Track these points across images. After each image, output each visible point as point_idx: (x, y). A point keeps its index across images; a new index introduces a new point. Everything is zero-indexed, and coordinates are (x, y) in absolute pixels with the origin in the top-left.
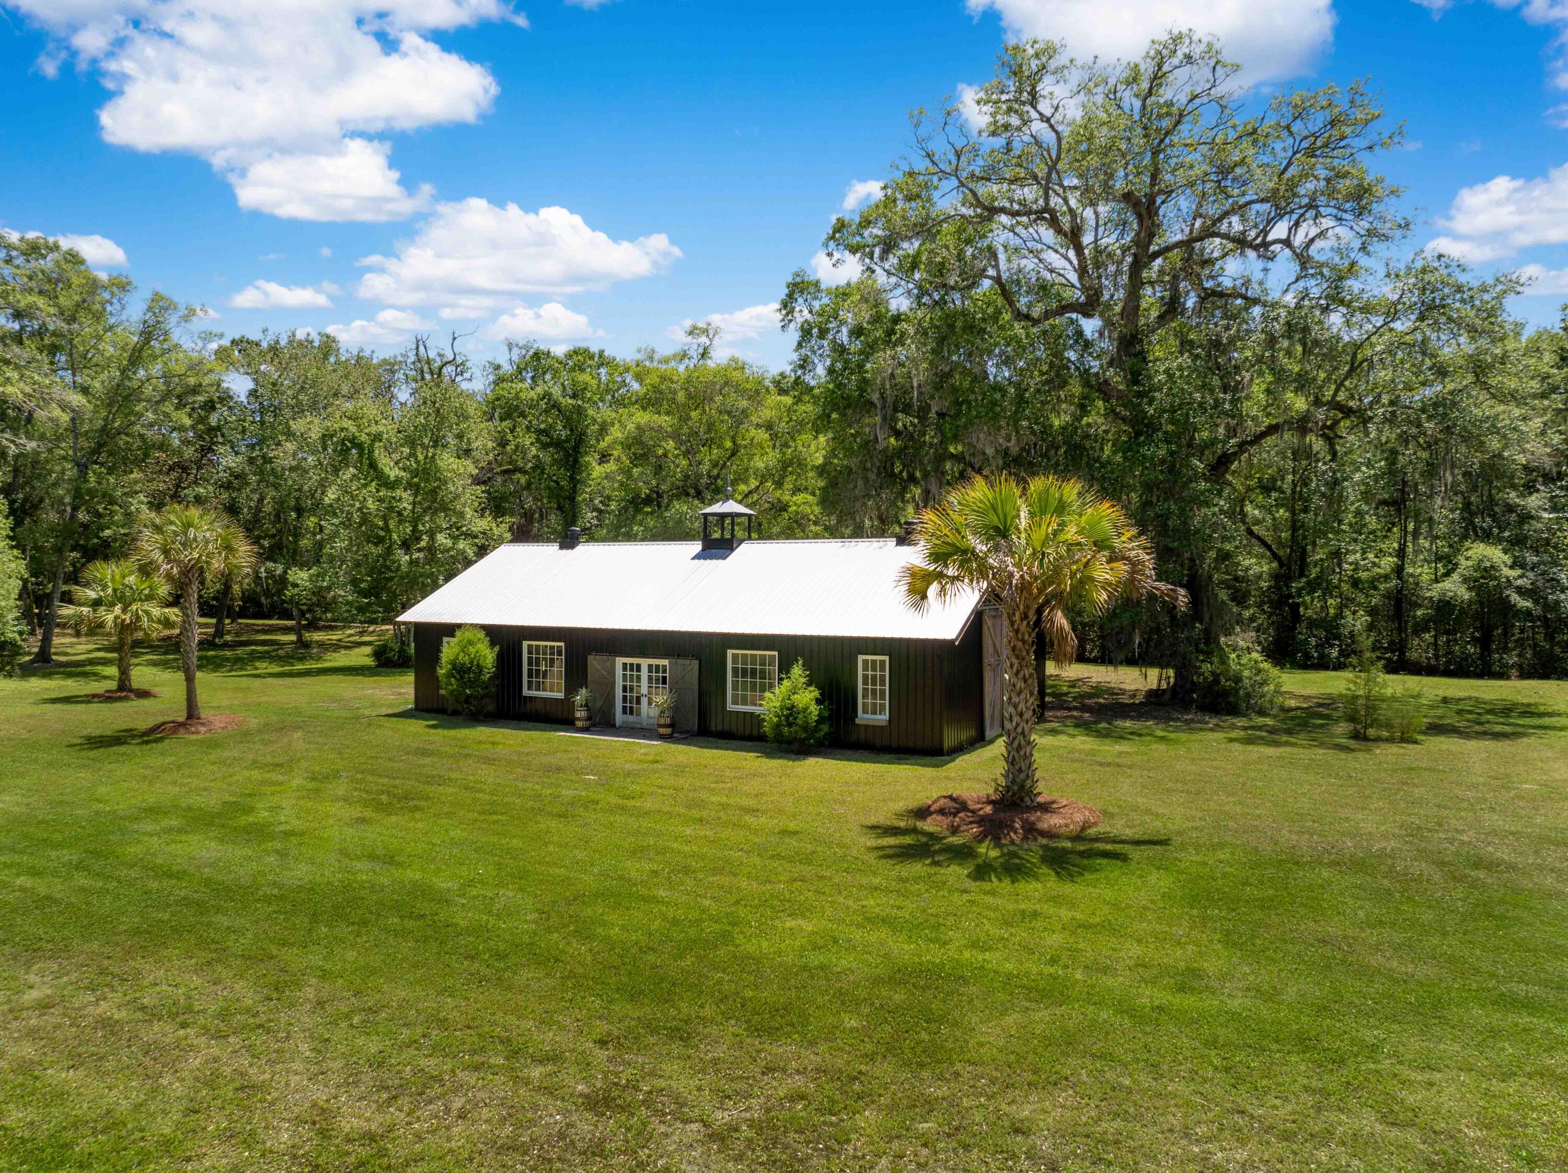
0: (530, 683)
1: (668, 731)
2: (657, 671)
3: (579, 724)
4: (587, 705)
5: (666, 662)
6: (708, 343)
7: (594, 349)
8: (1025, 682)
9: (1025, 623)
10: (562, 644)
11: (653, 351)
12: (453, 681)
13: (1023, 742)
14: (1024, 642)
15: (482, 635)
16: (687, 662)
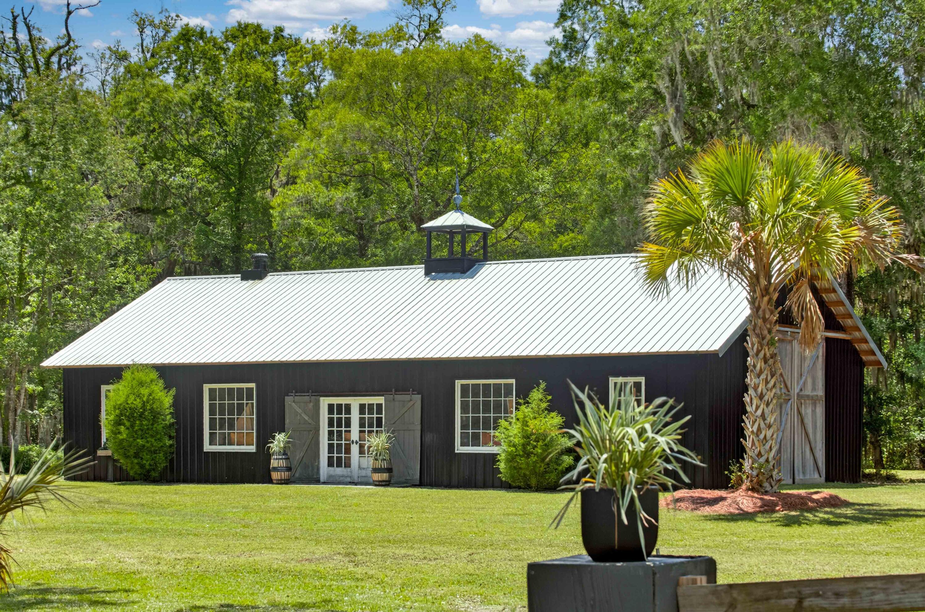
0: (212, 436)
1: (385, 476)
2: (371, 412)
3: (275, 476)
4: (285, 454)
5: (381, 400)
6: (435, 15)
7: (268, 26)
8: (766, 362)
9: (766, 299)
10: (253, 385)
11: (354, 30)
12: (122, 428)
13: (763, 425)
14: (765, 320)
15: (154, 375)
16: (407, 397)
